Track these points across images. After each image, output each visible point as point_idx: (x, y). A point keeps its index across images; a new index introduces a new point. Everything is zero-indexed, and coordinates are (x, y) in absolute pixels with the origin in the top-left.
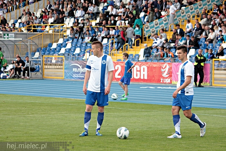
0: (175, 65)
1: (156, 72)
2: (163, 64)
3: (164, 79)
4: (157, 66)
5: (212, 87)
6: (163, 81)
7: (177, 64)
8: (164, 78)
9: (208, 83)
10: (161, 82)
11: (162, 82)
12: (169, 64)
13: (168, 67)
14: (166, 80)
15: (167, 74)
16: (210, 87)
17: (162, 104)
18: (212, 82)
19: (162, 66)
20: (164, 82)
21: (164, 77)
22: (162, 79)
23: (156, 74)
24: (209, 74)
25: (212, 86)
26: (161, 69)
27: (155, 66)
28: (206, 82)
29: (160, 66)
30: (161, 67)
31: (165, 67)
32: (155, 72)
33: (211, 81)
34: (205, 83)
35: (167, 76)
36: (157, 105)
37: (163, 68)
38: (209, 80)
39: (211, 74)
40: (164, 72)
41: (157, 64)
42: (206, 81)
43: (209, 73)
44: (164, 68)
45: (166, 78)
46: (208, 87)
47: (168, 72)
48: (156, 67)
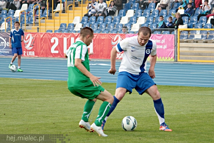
0: (129, 36)
1: (105, 46)
2: (114, 36)
4: (106, 38)
5: (177, 63)
9: (172, 58)
12: (121, 35)
13: (120, 39)
16: (174, 63)
18: (177, 57)
19: (113, 38)
23: (104, 48)
24: (174, 47)
25: (177, 61)
26: (111, 41)
27: (103, 38)
28: (169, 58)
29: (110, 38)
30: (110, 40)
31: (117, 39)
32: (104, 45)
33: (176, 56)
34: (168, 58)
37: (113, 40)
38: (174, 55)
39: (176, 47)
40: (116, 45)
41: (106, 35)
42: (169, 56)
43: (174, 46)
44: (115, 40)
46: (173, 63)
48: (104, 39)
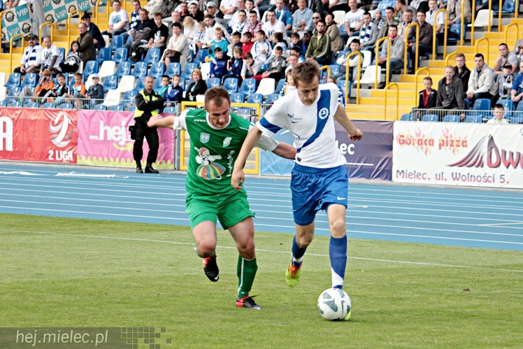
0: (84, 115)
1: (36, 134)
2: (56, 114)
3: (57, 152)
4: (39, 118)
5: (178, 172)
6: (54, 156)
7: (91, 114)
8: (56, 148)
9: (169, 162)
10: (50, 158)
11: (52, 159)
12: (69, 112)
13: (66, 121)
14: (63, 153)
15: (64, 140)
16: (173, 172)
17: (60, 216)
18: (179, 160)
19: (52, 119)
20: (57, 158)
21: (58, 146)
22: (51, 152)
23: (35, 139)
24: (173, 141)
25: (179, 170)
26: (49, 125)
27: (33, 118)
28: (164, 161)
29: (46, 119)
30: (48, 122)
31: (60, 121)
32: (34, 132)
33: (177, 158)
34: (161, 163)
35: (66, 143)
36: (46, 217)
37: (53, 122)
38: (172, 156)
39: (177, 140)
40: (58, 133)
41: (39, 112)
42: (164, 159)
43: (173, 137)
44: (56, 122)
45: (63, 149)
46: (170, 172)
47: (66, 134)
48: (35, 120)
